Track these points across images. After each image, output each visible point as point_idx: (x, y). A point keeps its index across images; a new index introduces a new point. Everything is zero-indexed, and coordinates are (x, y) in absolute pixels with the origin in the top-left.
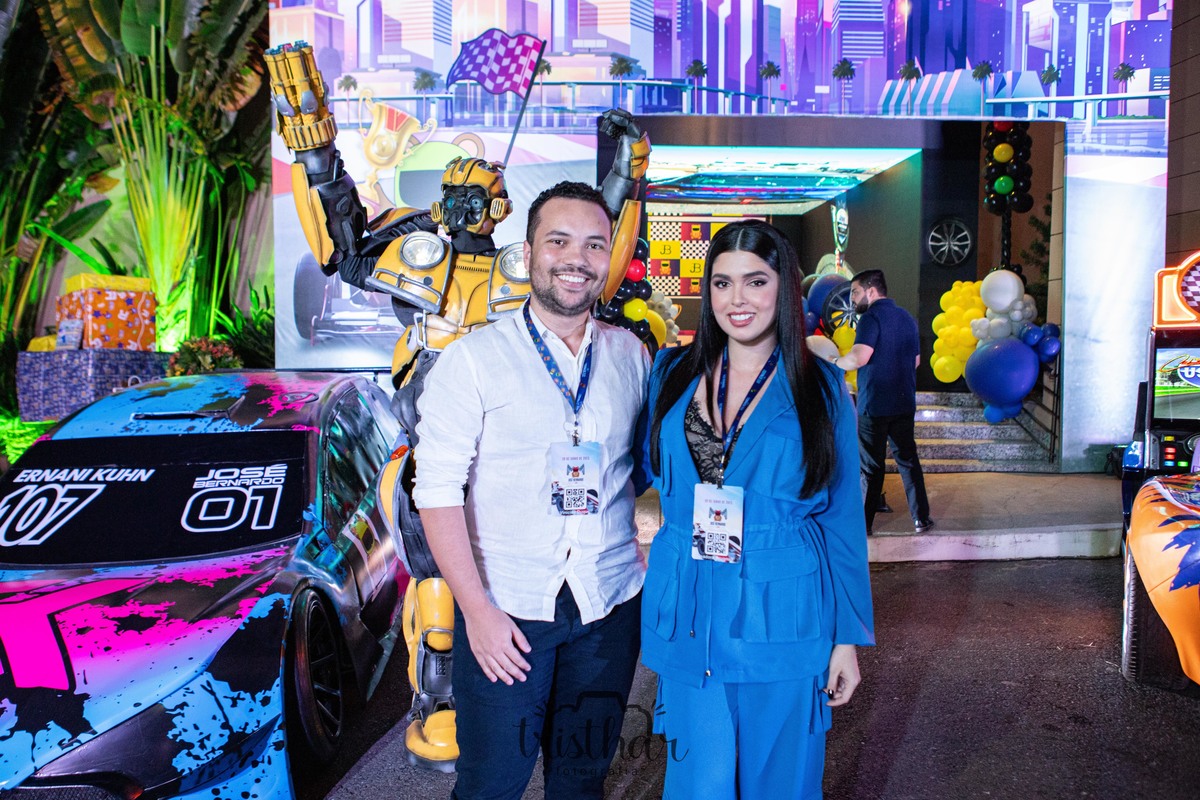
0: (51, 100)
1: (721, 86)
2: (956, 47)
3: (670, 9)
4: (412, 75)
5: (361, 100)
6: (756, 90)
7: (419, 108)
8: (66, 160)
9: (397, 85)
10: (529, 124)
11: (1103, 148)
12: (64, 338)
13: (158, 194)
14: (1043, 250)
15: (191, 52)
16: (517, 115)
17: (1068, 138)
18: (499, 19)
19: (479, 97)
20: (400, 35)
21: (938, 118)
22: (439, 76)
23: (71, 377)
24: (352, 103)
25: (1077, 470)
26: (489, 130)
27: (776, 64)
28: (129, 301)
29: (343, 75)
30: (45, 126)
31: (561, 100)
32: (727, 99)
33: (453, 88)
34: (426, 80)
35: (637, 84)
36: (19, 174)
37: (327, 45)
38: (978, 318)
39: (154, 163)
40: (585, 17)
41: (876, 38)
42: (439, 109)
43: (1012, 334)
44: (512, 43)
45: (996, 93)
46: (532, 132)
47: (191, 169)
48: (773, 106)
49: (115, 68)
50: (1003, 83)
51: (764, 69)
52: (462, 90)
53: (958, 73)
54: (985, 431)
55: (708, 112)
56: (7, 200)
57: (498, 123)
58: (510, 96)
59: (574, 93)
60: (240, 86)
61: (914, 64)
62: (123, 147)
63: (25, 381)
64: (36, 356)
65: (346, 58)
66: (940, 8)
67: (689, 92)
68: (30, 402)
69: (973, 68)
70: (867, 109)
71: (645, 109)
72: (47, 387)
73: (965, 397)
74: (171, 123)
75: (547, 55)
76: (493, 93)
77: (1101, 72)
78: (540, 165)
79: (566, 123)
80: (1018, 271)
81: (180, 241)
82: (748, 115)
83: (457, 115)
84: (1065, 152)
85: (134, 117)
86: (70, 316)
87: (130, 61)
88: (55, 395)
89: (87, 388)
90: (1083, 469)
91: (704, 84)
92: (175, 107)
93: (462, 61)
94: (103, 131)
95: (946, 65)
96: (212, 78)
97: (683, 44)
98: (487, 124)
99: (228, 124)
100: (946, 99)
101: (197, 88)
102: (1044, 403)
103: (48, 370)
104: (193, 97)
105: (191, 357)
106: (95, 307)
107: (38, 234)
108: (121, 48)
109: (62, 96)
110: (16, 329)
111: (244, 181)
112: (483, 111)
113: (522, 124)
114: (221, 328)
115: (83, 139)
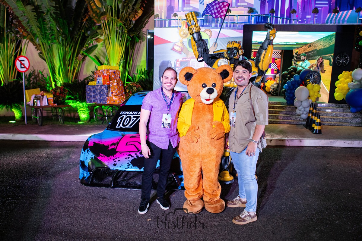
0: (85, 17)
1: (279, 16)
2: (351, 3)
5: (179, 20)
6: (289, 17)
8: (87, 34)
10: (224, 27)
12: (98, 82)
13: (113, 43)
15: (125, 4)
16: (221, 24)
19: (211, 19)
20: (190, 2)
21: (343, 24)
22: (200, 13)
23: (101, 92)
24: (176, 20)
26: (213, 28)
27: (295, 10)
28: (114, 72)
29: (174, 13)
30: (83, 25)
31: (234, 20)
32: (280, 20)
33: (204, 17)
35: (255, 16)
36: (76, 38)
37: (170, 5)
38: (350, 82)
39: (113, 35)
41: (326, 3)
43: (361, 87)
44: (221, 4)
46: (225, 29)
47: (123, 36)
48: (294, 22)
49: (103, 9)
51: (292, 11)
52: (206, 17)
53: (351, 11)
54: (350, 115)
55: (275, 23)
56: (73, 44)
57: (216, 26)
58: (220, 19)
59: (237, 18)
60: (137, 14)
61: (337, 9)
62: (104, 30)
63: (88, 93)
64: (91, 86)
65: (175, 8)
67: (270, 18)
68: (89, 98)
69: (356, 9)
70: (321, 22)
71: (257, 23)
72: (94, 94)
73: (344, 105)
74: (118, 24)
75: (231, 8)
76: (215, 18)
78: (227, 38)
79: (235, 26)
81: (119, 56)
82: (286, 24)
83: (205, 24)
85: (108, 22)
86: (99, 76)
87: (107, 7)
88: (96, 97)
89: (105, 95)
91: (274, 15)
92: (119, 19)
93: (207, 9)
94: (98, 26)
95: (347, 9)
96: (131, 12)
97: (269, 4)
98: (213, 27)
99: (133, 24)
100: (346, 19)
101: (125, 14)
103: (94, 90)
104: (124, 17)
105: (131, 87)
106: (107, 74)
107: (83, 54)
108: (105, 3)
109: (89, 16)
110: (73, 80)
111: (136, 39)
112: (212, 23)
113: (223, 26)
114: (128, 80)
115: (92, 28)
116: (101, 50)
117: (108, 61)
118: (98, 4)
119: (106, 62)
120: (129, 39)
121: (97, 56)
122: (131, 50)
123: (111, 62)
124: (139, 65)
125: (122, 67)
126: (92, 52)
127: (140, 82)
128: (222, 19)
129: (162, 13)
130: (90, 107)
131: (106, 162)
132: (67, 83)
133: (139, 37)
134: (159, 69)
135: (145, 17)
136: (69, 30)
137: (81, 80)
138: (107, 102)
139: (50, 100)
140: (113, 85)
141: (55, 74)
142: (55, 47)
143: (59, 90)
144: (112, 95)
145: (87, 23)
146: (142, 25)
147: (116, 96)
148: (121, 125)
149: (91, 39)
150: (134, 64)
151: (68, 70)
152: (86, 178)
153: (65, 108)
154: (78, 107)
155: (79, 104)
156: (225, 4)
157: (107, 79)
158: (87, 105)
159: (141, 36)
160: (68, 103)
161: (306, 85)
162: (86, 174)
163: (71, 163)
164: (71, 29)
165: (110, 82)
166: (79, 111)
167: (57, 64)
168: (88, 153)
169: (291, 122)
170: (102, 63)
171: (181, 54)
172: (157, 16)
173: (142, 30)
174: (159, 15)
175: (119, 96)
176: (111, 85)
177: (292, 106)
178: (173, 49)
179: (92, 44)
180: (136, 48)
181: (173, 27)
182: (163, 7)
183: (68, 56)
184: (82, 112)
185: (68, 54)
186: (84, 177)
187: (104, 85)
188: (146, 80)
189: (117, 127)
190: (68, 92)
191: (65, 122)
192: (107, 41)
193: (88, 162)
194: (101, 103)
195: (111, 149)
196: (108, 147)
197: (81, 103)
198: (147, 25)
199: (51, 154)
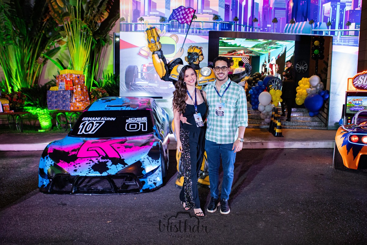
0: (46, 17)
1: (242, 24)
2: (305, 15)
3: (229, 2)
4: (159, 18)
5: (145, 24)
6: (251, 25)
7: (161, 27)
8: (48, 35)
9: (155, 20)
10: (191, 32)
11: (342, 44)
12: (61, 87)
13: (77, 46)
14: (326, 70)
15: (90, 6)
16: (188, 30)
17: (333, 41)
18: (183, 4)
19: (177, 25)
20: (156, 7)
21: (299, 34)
22: (167, 18)
23: (63, 98)
24: (142, 25)
25: (332, 129)
26: (180, 34)
27: (257, 18)
28: (78, 77)
29: (140, 17)
30: (43, 25)
31: (199, 26)
32: (244, 28)
33: (170, 22)
34: (163, 19)
35: (220, 23)
36: (36, 39)
37: (136, 9)
38: (308, 88)
39: (77, 37)
40: (207, 4)
41: (284, 12)
42: (166, 28)
43: (317, 92)
44: (187, 10)
45: (315, 28)
47: (88, 39)
48: (256, 30)
49: (66, 9)
50: (317, 25)
51: (254, 19)
52: (173, 22)
53: (305, 22)
54: (309, 119)
55: (238, 31)
56: (32, 46)
57: (182, 32)
58: (186, 24)
59: (203, 24)
60: (103, 16)
61: (293, 20)
62: (67, 32)
63: (50, 99)
64: (53, 92)
65: (141, 12)
66: (301, 5)
67: (234, 25)
68: (51, 104)
69: (309, 21)
70: (280, 31)
71: (222, 29)
72: (56, 100)
73: (304, 110)
74: (82, 26)
75: (196, 14)
76: (181, 23)
77: (343, 23)
79: (200, 32)
80: (319, 75)
81: (83, 60)
82: (249, 32)
83: (171, 29)
84: (332, 45)
85: (71, 24)
86: (61, 81)
87: (70, 7)
88: (59, 103)
89: (68, 101)
90: (334, 129)
91: (238, 23)
92: (84, 21)
93: (173, 15)
94: (60, 27)
95: (302, 20)
96: (96, 13)
97: (232, 12)
98: (179, 32)
99: (98, 26)
100: (302, 29)
101: (90, 16)
102: (325, 111)
103: (56, 96)
104: (89, 19)
105: (96, 93)
106: (70, 78)
107: (44, 57)
108: (67, 3)
109: (50, 16)
110: (33, 84)
111: (102, 43)
112: (178, 29)
113: (189, 32)
114: (94, 85)
115: (53, 28)
116: (64, 53)
117: (72, 65)
118: (60, 4)
119: (69, 66)
120: (95, 42)
121: (59, 59)
122: (97, 53)
123: (75, 66)
124: (106, 70)
125: (87, 71)
126: (54, 55)
127: (107, 87)
128: (188, 25)
129: (128, 17)
130: (53, 114)
131: (66, 168)
132: (26, 88)
133: (105, 41)
134: (126, 75)
135: (112, 20)
136: (27, 30)
137: (41, 85)
138: (71, 108)
139: (5, 106)
140: (77, 91)
141: (12, 78)
142: (11, 48)
143: (16, 96)
144: (75, 101)
145: (48, 24)
146: (109, 27)
147: (80, 102)
148: (83, 131)
149: (53, 41)
150: (100, 69)
151: (27, 74)
152: (46, 186)
153: (23, 115)
154: (39, 115)
155: (39, 111)
156: (191, 10)
157: (70, 84)
158: (48, 112)
159: (107, 39)
160: (27, 110)
161: (268, 90)
162: (46, 182)
163: (30, 172)
164: (29, 29)
165: (73, 88)
166: (39, 118)
167: (14, 67)
168: (47, 160)
169: (256, 126)
170: (66, 66)
171: (147, 59)
172: (123, 19)
173: (109, 33)
174: (125, 18)
175: (83, 102)
176: (75, 91)
177: (257, 111)
178: (139, 54)
179: (53, 46)
180: (102, 51)
181: (140, 31)
182: (129, 10)
183: (27, 59)
184: (43, 119)
185: (27, 56)
186: (43, 185)
187: (67, 90)
188: (113, 85)
189: (79, 133)
190: (27, 98)
191: (23, 130)
192: (70, 43)
193: (48, 169)
194: (64, 109)
195: (72, 155)
196: (68, 153)
197: (42, 109)
198: (114, 28)
199: (7, 164)
